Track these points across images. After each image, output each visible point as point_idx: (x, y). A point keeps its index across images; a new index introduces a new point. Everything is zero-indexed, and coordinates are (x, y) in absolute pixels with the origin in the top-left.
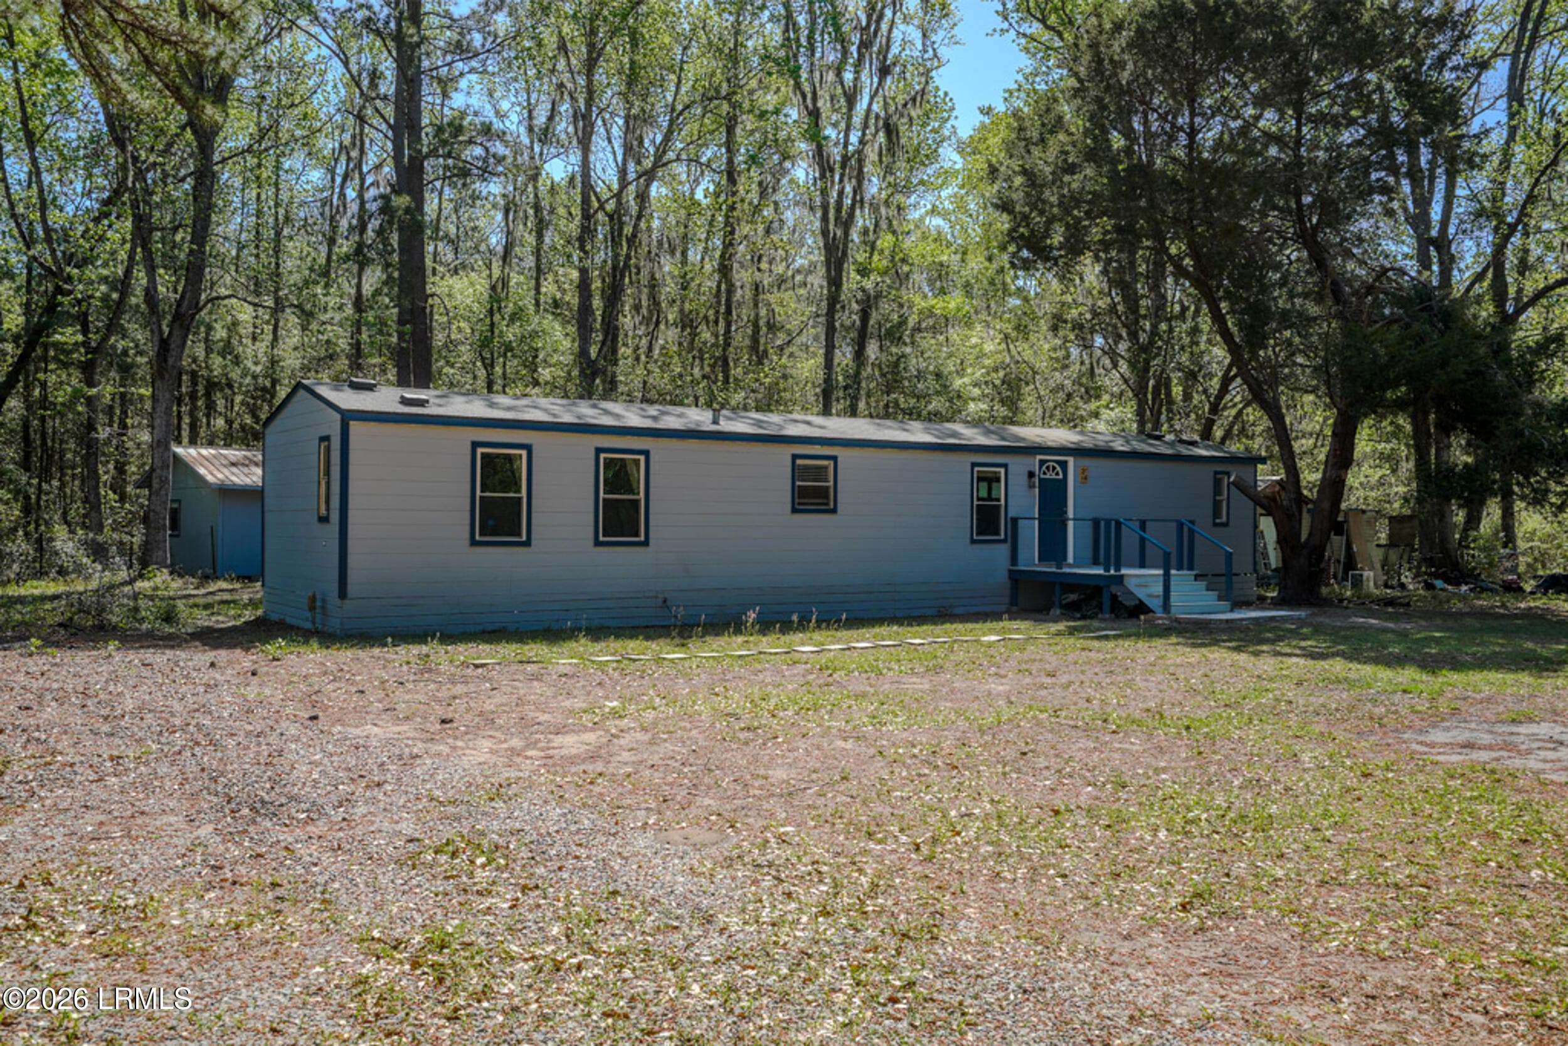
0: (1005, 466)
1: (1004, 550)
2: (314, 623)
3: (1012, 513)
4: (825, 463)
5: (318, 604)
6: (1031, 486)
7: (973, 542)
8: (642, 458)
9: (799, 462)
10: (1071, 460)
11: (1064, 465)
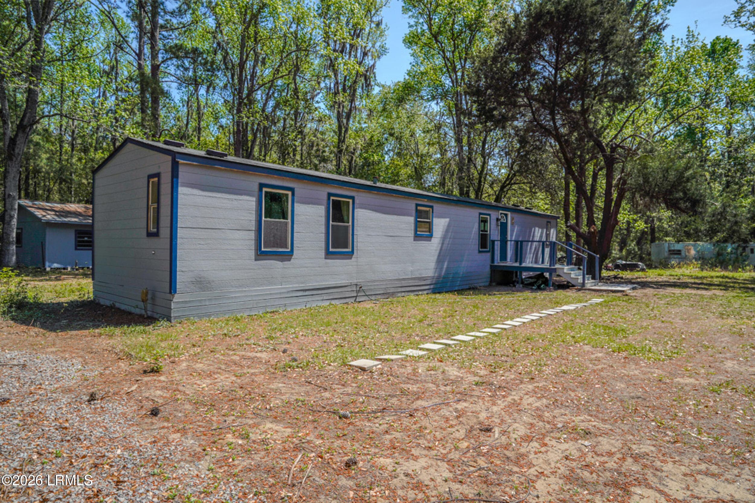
0: (489, 215)
1: (489, 255)
2: (146, 311)
3: (491, 239)
4: (428, 209)
5: (149, 296)
6: (497, 225)
7: (480, 252)
8: (351, 201)
9: (419, 208)
10: (509, 214)
11: (506, 215)
